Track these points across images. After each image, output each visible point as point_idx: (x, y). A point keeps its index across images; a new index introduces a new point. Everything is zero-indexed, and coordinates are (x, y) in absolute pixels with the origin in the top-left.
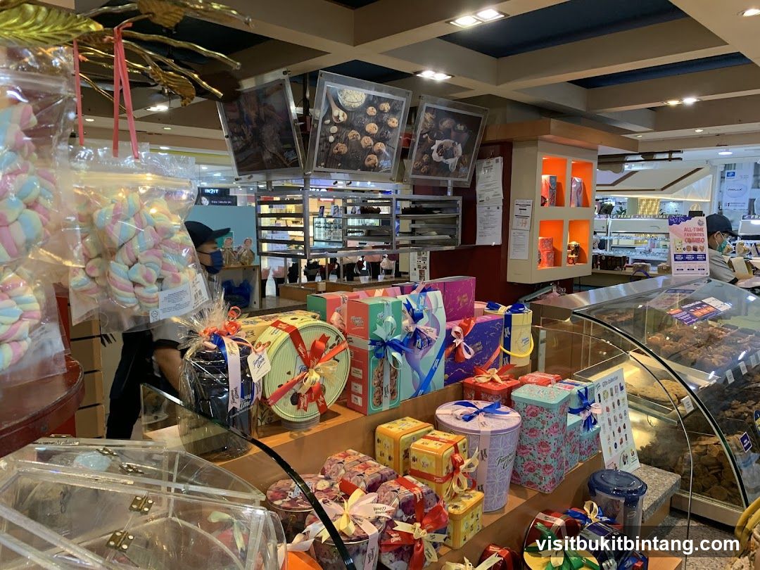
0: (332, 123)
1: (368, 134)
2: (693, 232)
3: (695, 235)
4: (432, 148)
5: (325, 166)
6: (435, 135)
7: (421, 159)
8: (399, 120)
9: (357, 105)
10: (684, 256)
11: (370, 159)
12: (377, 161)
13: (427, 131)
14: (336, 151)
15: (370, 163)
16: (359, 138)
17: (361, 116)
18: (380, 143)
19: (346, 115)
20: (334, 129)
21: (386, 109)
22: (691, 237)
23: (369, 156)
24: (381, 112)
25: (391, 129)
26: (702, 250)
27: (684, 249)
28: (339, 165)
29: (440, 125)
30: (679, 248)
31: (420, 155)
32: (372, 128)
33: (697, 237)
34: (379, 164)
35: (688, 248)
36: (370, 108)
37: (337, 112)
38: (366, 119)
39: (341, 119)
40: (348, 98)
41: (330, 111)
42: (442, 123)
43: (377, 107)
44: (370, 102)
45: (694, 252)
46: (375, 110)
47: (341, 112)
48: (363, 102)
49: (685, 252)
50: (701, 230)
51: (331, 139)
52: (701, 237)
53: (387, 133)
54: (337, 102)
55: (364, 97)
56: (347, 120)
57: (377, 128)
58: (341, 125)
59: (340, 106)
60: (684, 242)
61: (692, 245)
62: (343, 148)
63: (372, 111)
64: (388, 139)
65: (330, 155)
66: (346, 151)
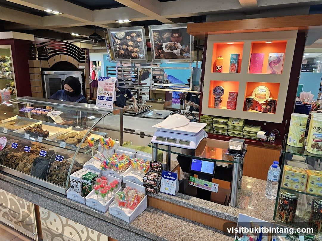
0: (116, 44)
1: (130, 46)
2: (109, 85)
3: (109, 87)
4: (162, 47)
5: (119, 58)
6: (162, 41)
7: (158, 52)
8: (142, 38)
9: (123, 37)
10: (103, 97)
11: (134, 54)
12: (137, 54)
13: (157, 40)
14: (121, 53)
15: (134, 56)
16: (127, 48)
17: (125, 40)
18: (136, 48)
19: (120, 41)
20: (118, 46)
21: (134, 35)
22: (107, 88)
23: (133, 53)
24: (132, 37)
25: (139, 42)
26: (111, 95)
27: (103, 94)
28: (123, 57)
29: (163, 37)
30: (101, 93)
31: (157, 50)
32: (130, 43)
33: (110, 88)
34: (138, 56)
35: (105, 94)
36: (128, 36)
37: (117, 40)
38: (127, 41)
39: (119, 42)
40: (119, 35)
41: (114, 41)
42: (163, 35)
43: (130, 35)
44: (127, 34)
45: (107, 96)
46: (130, 37)
47: (118, 40)
48: (124, 35)
49: (103, 95)
50: (113, 84)
51: (118, 49)
52: (112, 88)
53: (138, 44)
54: (116, 37)
55: (124, 33)
56: (121, 42)
57: (133, 43)
58: (119, 44)
59: (117, 38)
60: (103, 90)
61: (107, 92)
62: (123, 52)
63: (129, 37)
64: (139, 46)
65: (119, 54)
66: (124, 52)
